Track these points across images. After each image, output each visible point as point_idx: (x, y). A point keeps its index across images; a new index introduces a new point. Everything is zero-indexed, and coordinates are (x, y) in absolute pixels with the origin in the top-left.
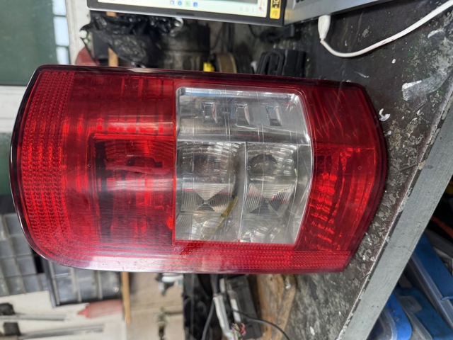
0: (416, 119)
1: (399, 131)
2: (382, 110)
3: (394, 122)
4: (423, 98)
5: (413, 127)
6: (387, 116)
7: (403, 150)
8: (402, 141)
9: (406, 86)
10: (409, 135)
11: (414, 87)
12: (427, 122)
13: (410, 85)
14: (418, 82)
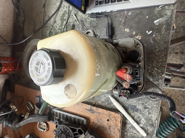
0: (164, 28)
1: (158, 34)
2: (147, 31)
3: (154, 32)
4: (164, 22)
5: (164, 31)
6: (151, 32)
7: (162, 38)
8: (161, 35)
9: (155, 22)
10: (163, 33)
11: (159, 21)
12: (169, 27)
13: (157, 21)
14: (160, 19)
